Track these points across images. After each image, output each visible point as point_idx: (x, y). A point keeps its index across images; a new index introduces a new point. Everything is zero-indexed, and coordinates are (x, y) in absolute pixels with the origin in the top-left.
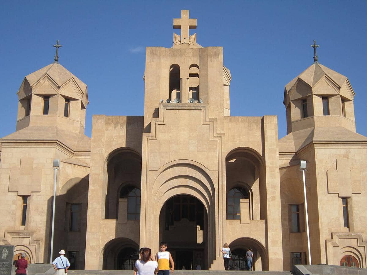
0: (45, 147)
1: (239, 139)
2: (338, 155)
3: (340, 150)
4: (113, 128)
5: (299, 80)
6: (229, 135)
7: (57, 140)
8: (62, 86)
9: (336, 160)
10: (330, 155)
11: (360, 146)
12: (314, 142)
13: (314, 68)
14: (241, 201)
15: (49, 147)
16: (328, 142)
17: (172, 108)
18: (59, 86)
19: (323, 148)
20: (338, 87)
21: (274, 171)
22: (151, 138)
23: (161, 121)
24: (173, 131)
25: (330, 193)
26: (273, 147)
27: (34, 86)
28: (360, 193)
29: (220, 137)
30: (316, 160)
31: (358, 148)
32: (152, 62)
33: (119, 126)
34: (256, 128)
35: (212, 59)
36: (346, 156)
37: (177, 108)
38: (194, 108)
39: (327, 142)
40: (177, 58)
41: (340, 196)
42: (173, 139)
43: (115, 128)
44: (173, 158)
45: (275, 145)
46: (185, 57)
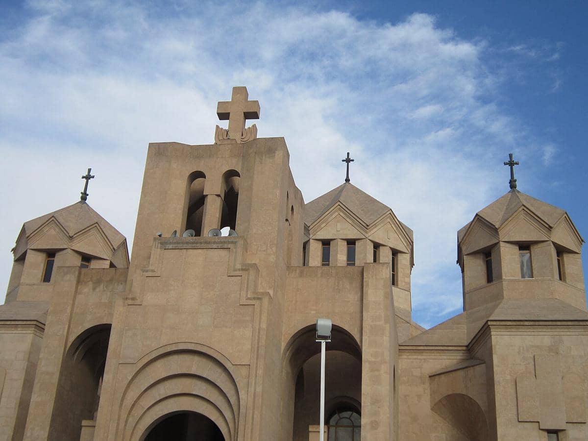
0: (17, 332)
1: (314, 308)
2: (538, 347)
3: (543, 338)
4: (91, 290)
5: (477, 218)
6: (296, 301)
7: (37, 321)
8: (75, 236)
9: (534, 357)
10: (521, 348)
11: (580, 330)
12: (489, 323)
13: (509, 198)
14: (310, 429)
15: (24, 332)
16: (518, 323)
17: (174, 245)
18: (69, 236)
19: (508, 333)
20: (547, 226)
21: (378, 370)
22: (130, 302)
23: (153, 271)
24: (172, 288)
25: (520, 422)
26: (378, 323)
27: (31, 236)
28: (585, 423)
29: (259, 299)
30: (494, 356)
31: (577, 333)
32: (157, 167)
33: (102, 286)
34: (348, 287)
35: (261, 159)
36: (554, 349)
37: (185, 246)
38: (215, 246)
39: (514, 323)
40: (203, 162)
41: (541, 428)
42: (170, 304)
43: (94, 289)
44: (165, 340)
45: (383, 319)
46: (217, 158)
